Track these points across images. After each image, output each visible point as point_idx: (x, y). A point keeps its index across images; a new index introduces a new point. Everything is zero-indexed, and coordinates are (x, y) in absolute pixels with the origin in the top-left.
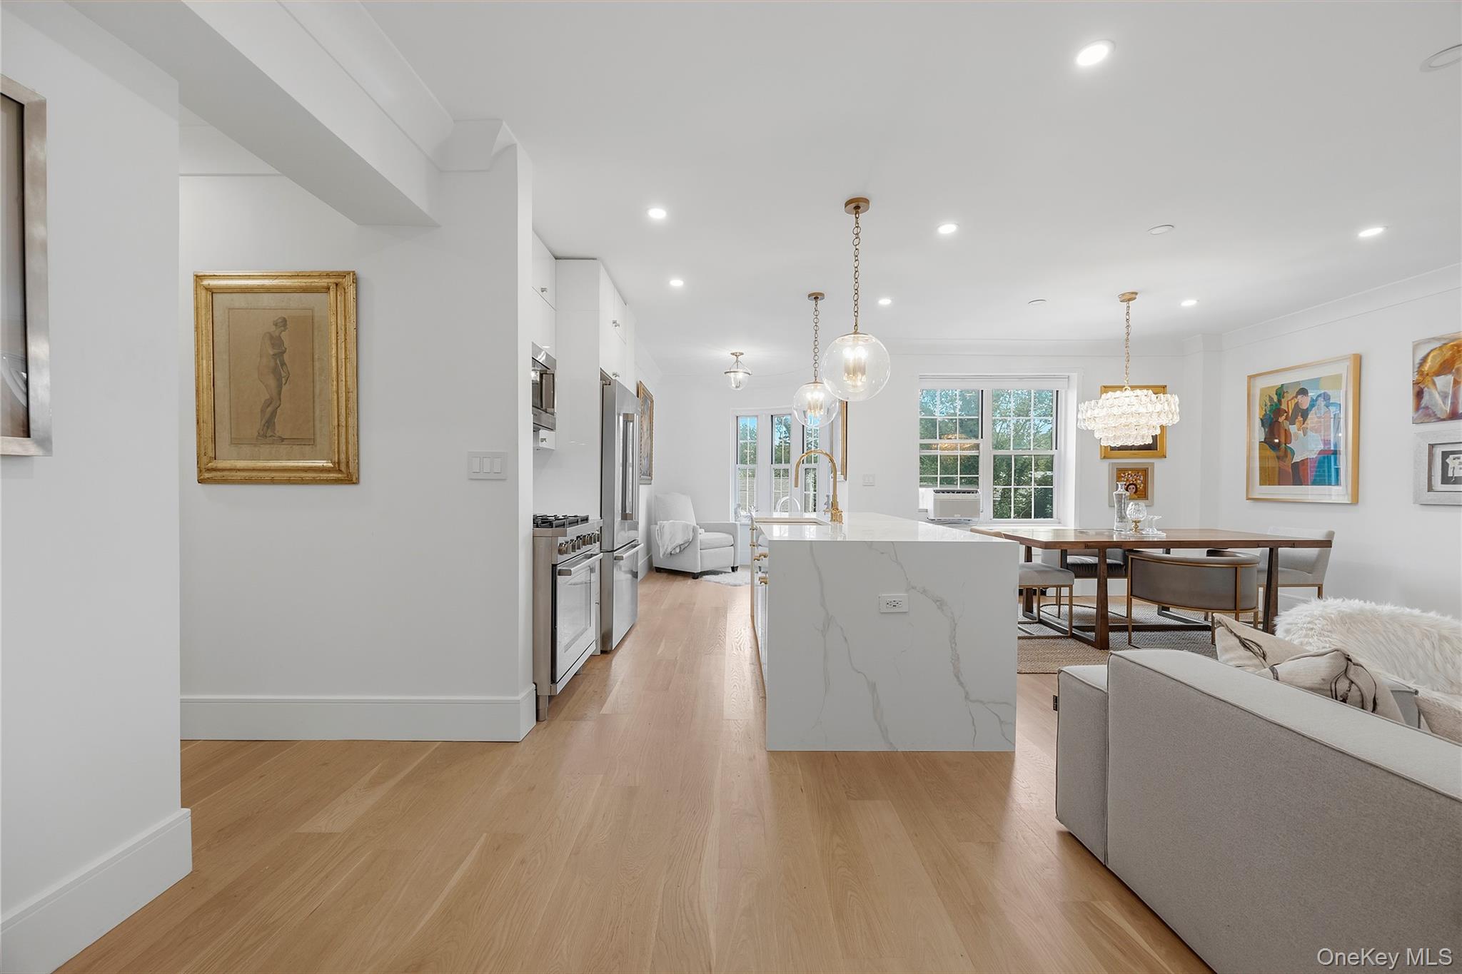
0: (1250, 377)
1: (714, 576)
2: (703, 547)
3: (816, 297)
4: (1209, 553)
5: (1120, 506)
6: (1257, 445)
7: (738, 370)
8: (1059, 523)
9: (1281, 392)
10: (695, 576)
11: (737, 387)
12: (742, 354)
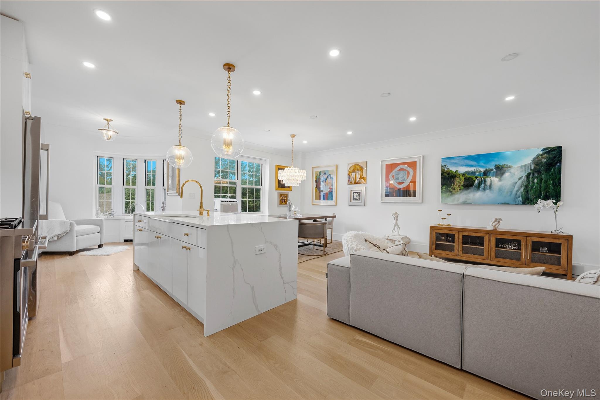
0: (313, 168)
1: (86, 252)
2: (78, 235)
3: (180, 103)
4: (313, 221)
5: (289, 207)
6: (314, 188)
7: (109, 129)
8: (263, 213)
9: (320, 173)
10: (71, 254)
11: (108, 139)
12: (112, 121)
